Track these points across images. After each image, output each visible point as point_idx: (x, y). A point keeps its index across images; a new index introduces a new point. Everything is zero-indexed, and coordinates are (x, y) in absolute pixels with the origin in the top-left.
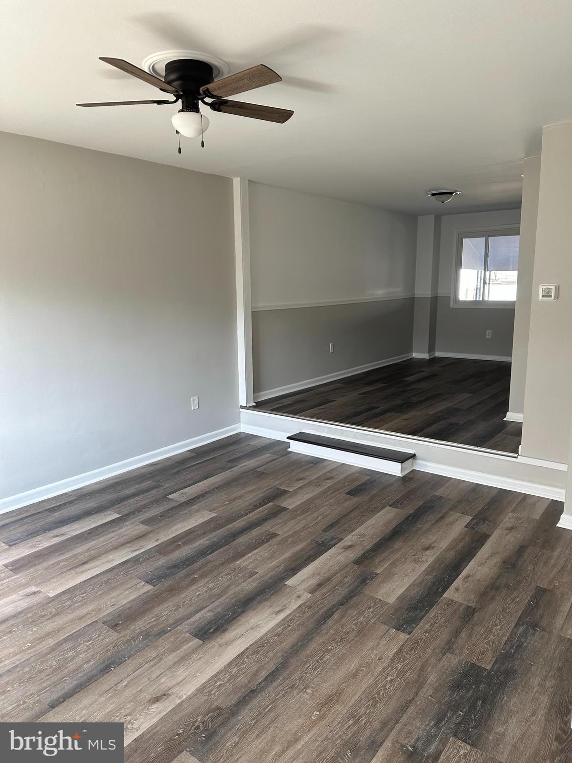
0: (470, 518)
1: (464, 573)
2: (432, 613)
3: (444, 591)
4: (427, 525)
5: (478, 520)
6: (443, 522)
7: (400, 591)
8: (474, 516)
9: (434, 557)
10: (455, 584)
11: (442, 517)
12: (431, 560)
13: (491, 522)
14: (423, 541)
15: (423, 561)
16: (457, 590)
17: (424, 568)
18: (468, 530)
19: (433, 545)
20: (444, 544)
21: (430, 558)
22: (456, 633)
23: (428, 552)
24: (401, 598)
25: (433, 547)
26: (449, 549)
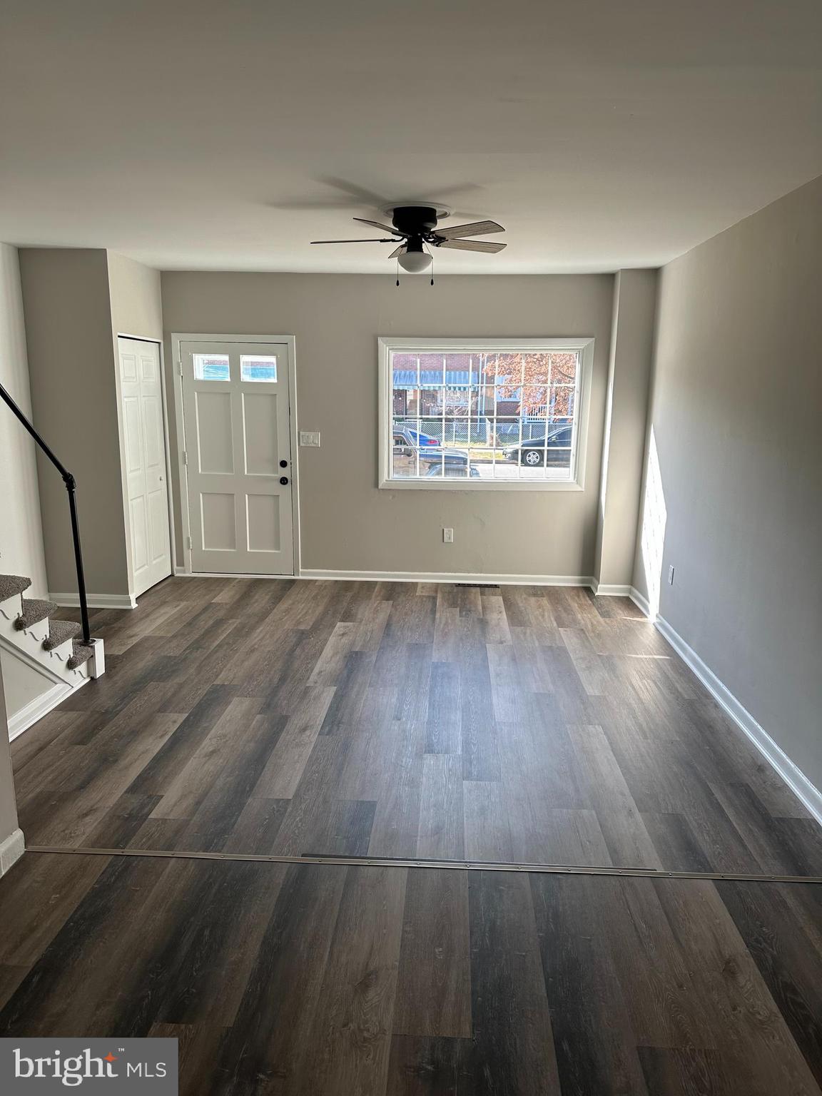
0: (152, 816)
1: (167, 738)
2: (196, 701)
3: (188, 718)
4: (220, 783)
5: (140, 815)
6: (197, 795)
7: (230, 707)
8: (145, 820)
9: (203, 745)
10: (177, 725)
11: (198, 803)
12: (206, 742)
13: (119, 817)
14: (221, 761)
15: (215, 738)
16: (175, 722)
17: (213, 731)
18: (157, 792)
19: (207, 758)
20: (192, 764)
21: (207, 744)
22: (174, 695)
23: (211, 749)
24: (228, 704)
25: (205, 756)
26: (187, 758)
